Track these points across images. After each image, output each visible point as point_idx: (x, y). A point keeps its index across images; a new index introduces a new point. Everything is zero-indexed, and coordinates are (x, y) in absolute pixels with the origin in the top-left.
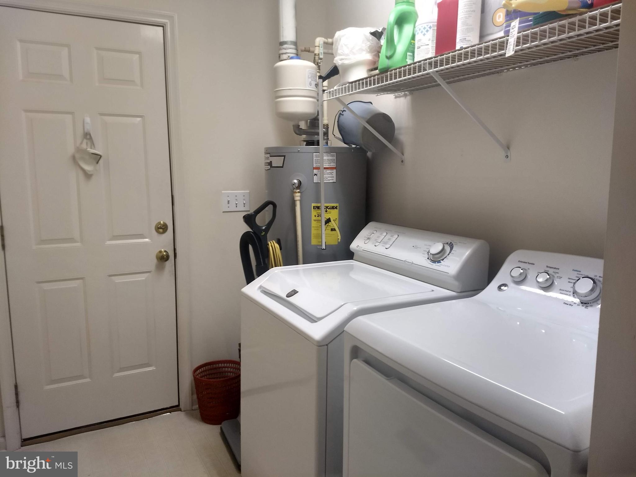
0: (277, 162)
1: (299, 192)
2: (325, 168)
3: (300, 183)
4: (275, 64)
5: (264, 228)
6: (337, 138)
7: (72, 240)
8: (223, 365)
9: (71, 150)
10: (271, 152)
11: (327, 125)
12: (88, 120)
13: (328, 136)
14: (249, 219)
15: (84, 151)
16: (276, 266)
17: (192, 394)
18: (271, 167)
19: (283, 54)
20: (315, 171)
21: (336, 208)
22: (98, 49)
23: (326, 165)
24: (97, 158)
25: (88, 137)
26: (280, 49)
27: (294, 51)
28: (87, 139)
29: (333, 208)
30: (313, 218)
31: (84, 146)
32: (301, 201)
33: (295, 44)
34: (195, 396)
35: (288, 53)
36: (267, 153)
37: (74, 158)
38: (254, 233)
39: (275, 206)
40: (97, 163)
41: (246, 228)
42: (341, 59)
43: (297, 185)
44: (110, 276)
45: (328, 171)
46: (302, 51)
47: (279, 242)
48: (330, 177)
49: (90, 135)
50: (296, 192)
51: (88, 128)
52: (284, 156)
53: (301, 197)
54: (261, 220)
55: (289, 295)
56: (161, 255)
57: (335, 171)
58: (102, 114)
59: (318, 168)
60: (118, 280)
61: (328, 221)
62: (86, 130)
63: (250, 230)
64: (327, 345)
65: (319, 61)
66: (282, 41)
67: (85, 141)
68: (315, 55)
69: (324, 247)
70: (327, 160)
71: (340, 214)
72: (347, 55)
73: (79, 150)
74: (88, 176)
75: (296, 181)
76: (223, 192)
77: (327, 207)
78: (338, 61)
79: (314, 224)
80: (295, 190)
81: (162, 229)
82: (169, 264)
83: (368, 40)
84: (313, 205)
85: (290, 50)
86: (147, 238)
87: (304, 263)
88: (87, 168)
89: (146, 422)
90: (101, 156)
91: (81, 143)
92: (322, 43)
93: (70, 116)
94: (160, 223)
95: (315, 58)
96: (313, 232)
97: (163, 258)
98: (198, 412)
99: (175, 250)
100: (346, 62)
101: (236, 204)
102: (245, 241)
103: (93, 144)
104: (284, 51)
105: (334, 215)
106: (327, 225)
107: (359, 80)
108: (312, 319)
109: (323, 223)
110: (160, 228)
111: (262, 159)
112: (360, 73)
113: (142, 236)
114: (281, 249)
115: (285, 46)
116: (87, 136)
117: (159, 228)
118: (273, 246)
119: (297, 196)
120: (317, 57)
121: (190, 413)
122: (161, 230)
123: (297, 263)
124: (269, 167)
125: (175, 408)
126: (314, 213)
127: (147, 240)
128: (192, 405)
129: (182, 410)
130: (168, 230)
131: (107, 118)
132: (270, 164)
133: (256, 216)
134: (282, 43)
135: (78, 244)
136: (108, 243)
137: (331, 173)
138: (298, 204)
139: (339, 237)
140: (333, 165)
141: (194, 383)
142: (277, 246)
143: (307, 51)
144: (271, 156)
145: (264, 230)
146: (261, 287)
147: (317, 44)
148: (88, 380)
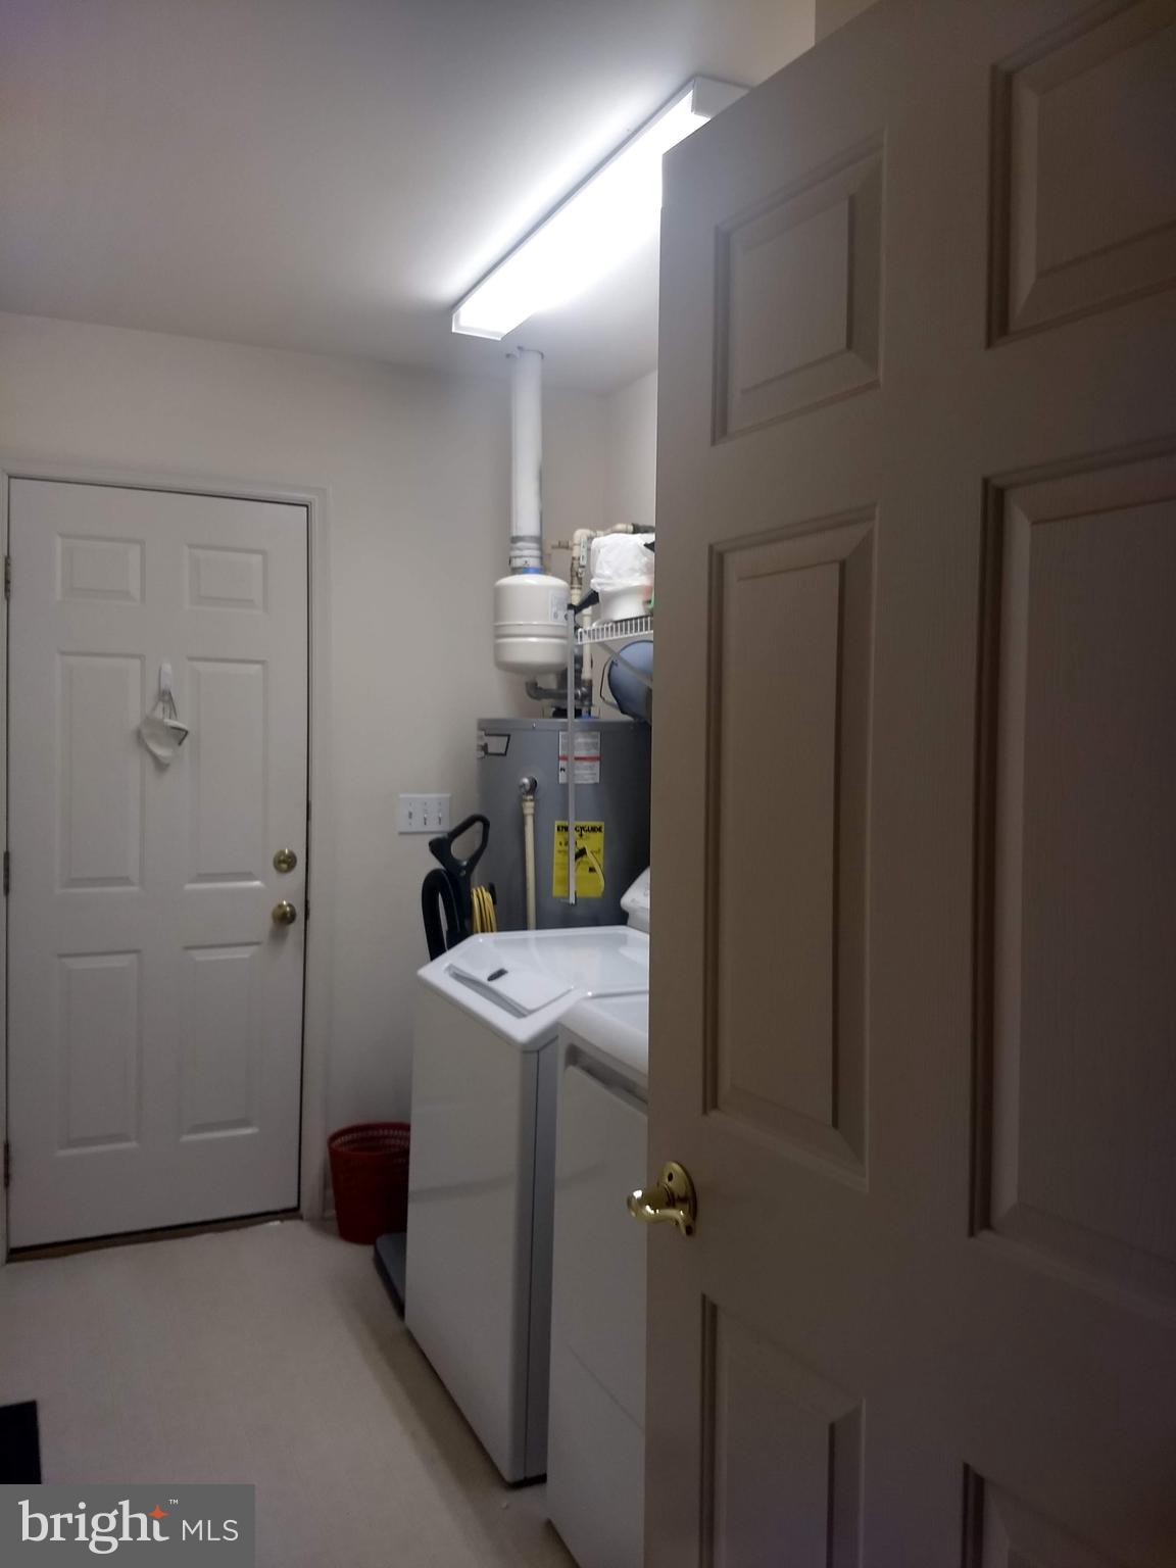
0: (496, 745)
1: (531, 800)
2: (577, 759)
3: (534, 784)
4: (498, 579)
5: (465, 863)
6: (607, 703)
7: (125, 881)
8: (386, 1132)
9: (134, 721)
10: (490, 728)
11: (591, 681)
12: (167, 668)
13: (591, 700)
14: (439, 847)
15: (161, 724)
16: (483, 931)
17: (325, 1187)
18: (486, 753)
19: (515, 557)
20: (562, 764)
21: (600, 830)
22: (191, 546)
23: (582, 753)
24: (180, 735)
25: (167, 698)
26: (512, 549)
27: (536, 553)
28: (164, 701)
29: (593, 829)
30: (557, 847)
31: (159, 714)
32: (535, 816)
33: (539, 540)
34: (330, 1192)
35: (525, 557)
36: (481, 728)
37: (139, 735)
38: (448, 872)
39: (486, 824)
40: (180, 743)
41: (434, 864)
42: (599, 584)
43: (528, 788)
44: (188, 948)
45: (586, 764)
46: (553, 547)
47: (492, 890)
48: (588, 774)
49: (170, 693)
50: (526, 801)
51: (167, 683)
52: (509, 736)
53: (535, 808)
54: (460, 850)
55: (493, 978)
56: (281, 911)
57: (597, 764)
58: (192, 659)
59: (565, 758)
60: (201, 956)
61: (581, 853)
62: (163, 687)
63: (441, 867)
64: (538, 1052)
65: (580, 570)
66: (514, 534)
67: (161, 705)
68: (573, 558)
69: (572, 900)
70: (583, 744)
71: (608, 842)
72: (610, 578)
73: (149, 721)
74: (161, 766)
75: (526, 781)
76: (402, 796)
77: (582, 828)
78: (596, 584)
79: (558, 858)
80: (524, 797)
81: (285, 863)
82: (295, 929)
83: (644, 555)
84: (557, 823)
85: (528, 554)
86: (256, 879)
87: (538, 927)
88: (162, 752)
89: (233, 1236)
90: (187, 732)
91: (154, 709)
92: (586, 538)
93: (137, 663)
94: (283, 852)
95: (572, 564)
96: (557, 873)
97: (284, 918)
98: (334, 1225)
99: (307, 902)
100: (608, 589)
101: (425, 819)
102: (433, 887)
103: (174, 712)
104: (518, 553)
105: (594, 843)
106: (579, 860)
107: (626, 620)
108: (518, 1012)
109: (572, 857)
110: (284, 862)
111: (472, 738)
112: (630, 609)
113: (249, 876)
114: (494, 902)
115: (520, 544)
116: (165, 697)
117: (280, 862)
118: (481, 897)
119: (529, 808)
120: (575, 562)
121: (319, 1224)
122: (284, 866)
123: (525, 927)
124: (483, 753)
125: (291, 1213)
126: (558, 837)
127: (257, 883)
128: (324, 1210)
129: (305, 1217)
130: (297, 867)
131: (201, 666)
132: (485, 748)
133: (451, 842)
134: (515, 540)
135: (135, 889)
136: (189, 887)
137: (591, 768)
138: (529, 821)
139: (602, 883)
140: (595, 753)
141: (329, 1166)
142: (488, 896)
143: (563, 547)
144: (486, 735)
145: (465, 868)
146: (450, 968)
147: (576, 541)
148: (133, 1145)
